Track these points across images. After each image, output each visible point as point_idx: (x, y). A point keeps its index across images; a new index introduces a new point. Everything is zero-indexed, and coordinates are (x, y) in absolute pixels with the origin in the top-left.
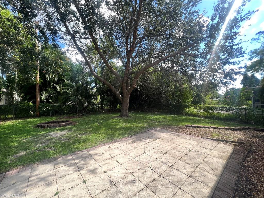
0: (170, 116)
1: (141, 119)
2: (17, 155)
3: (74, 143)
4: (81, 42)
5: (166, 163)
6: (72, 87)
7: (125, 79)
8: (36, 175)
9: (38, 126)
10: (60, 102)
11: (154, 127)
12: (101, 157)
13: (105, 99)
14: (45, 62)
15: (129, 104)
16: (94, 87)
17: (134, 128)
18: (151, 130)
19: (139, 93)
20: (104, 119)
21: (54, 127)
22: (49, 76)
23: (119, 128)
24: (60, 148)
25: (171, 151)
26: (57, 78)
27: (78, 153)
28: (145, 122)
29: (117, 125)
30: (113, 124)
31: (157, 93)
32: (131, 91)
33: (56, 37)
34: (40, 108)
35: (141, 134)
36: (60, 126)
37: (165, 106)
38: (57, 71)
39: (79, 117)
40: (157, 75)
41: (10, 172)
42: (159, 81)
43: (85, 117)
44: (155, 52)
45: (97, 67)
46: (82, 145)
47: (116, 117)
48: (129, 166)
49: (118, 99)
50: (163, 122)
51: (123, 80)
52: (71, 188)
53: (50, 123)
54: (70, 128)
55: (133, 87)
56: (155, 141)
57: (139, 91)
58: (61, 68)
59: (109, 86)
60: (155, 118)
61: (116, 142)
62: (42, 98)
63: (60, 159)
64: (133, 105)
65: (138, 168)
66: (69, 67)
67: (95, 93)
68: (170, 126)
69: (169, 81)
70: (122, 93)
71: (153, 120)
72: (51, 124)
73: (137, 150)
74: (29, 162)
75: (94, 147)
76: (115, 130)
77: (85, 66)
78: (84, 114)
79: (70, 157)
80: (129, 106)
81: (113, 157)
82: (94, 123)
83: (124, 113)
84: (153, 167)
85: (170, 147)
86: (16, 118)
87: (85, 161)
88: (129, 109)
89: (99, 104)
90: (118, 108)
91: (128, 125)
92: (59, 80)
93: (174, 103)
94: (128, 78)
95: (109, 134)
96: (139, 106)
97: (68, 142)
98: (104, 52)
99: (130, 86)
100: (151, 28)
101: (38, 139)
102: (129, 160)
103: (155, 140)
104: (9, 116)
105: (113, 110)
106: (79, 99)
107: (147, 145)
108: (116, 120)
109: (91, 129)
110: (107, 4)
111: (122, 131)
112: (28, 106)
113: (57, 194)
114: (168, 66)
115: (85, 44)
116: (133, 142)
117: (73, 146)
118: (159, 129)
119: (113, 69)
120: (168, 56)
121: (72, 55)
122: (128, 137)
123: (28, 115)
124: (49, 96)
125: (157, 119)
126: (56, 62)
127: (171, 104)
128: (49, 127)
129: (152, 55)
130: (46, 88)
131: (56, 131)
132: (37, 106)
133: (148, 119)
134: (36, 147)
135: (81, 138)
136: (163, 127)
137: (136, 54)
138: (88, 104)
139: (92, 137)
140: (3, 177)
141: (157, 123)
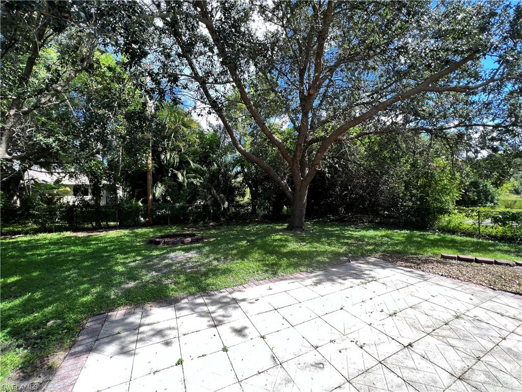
0: (399, 232)
1: (332, 236)
2: (123, 286)
3: (206, 274)
4: (216, 91)
5: (395, 338)
6: (202, 174)
7: (299, 154)
8: (149, 324)
9: (151, 242)
10: (183, 201)
11: (362, 255)
12: (254, 306)
13: (259, 195)
14: (160, 132)
15: (306, 205)
16: (240, 173)
17: (319, 255)
18: (355, 260)
19: (327, 182)
20: (258, 234)
21: (174, 244)
22: (166, 156)
23: (286, 252)
24: (183, 282)
25: (406, 311)
26: (178, 160)
27: (213, 295)
28: (342, 243)
29: (284, 246)
30: (275, 243)
32: (310, 179)
33: (177, 86)
34: (153, 212)
35: (332, 268)
36: (183, 243)
37: (388, 209)
38: (178, 146)
39: (214, 227)
40: (369, 142)
41: (114, 313)
42: (373, 155)
43: (223, 229)
44: (364, 92)
45: (245, 135)
46: (219, 280)
47: (281, 230)
49: (284, 194)
50: (382, 244)
51: (295, 157)
52: (203, 356)
53: (168, 236)
54: (198, 248)
55: (316, 170)
56: (365, 286)
57: (328, 179)
58: (184, 141)
59: (267, 170)
60: (364, 236)
61: (281, 280)
62: (157, 195)
63: (183, 301)
65: (329, 338)
66: (197, 138)
67: (241, 183)
68: (400, 255)
70: (292, 184)
71: (360, 240)
72: (170, 240)
73: (325, 300)
74: (139, 300)
75: (241, 285)
76: (280, 255)
77: (223, 135)
78: (221, 222)
79: (200, 301)
81: (276, 309)
82: (240, 240)
83: (297, 223)
84: (363, 341)
85: (403, 302)
86: (121, 227)
87: (225, 310)
89: (248, 204)
90: (285, 213)
91: (305, 247)
92: (181, 162)
93: (410, 204)
94: (304, 151)
95: (267, 263)
97: (196, 272)
98: (257, 105)
99: (309, 168)
100: (355, 43)
101: (151, 263)
102: (309, 318)
103: (366, 284)
104: (112, 223)
105: (275, 217)
107: (348, 293)
108: (282, 237)
109: (235, 252)
110: (263, 10)
111: (293, 260)
112: (137, 207)
113: (180, 362)
114: (394, 121)
115: (222, 94)
116: (316, 284)
117: (205, 280)
118: (375, 259)
119: (274, 135)
120: (396, 99)
121: (202, 115)
122: (307, 272)
123: (137, 222)
124: (167, 191)
125: (368, 237)
126: (176, 131)
127: (402, 205)
128: (167, 245)
129: (357, 100)
130: (161, 177)
131: (177, 252)
132: (150, 208)
133: (348, 238)
134: (148, 276)
135: (218, 267)
136: (383, 255)
137: (321, 101)
138: (228, 205)
139: (237, 266)
140: (104, 319)
141: (368, 247)
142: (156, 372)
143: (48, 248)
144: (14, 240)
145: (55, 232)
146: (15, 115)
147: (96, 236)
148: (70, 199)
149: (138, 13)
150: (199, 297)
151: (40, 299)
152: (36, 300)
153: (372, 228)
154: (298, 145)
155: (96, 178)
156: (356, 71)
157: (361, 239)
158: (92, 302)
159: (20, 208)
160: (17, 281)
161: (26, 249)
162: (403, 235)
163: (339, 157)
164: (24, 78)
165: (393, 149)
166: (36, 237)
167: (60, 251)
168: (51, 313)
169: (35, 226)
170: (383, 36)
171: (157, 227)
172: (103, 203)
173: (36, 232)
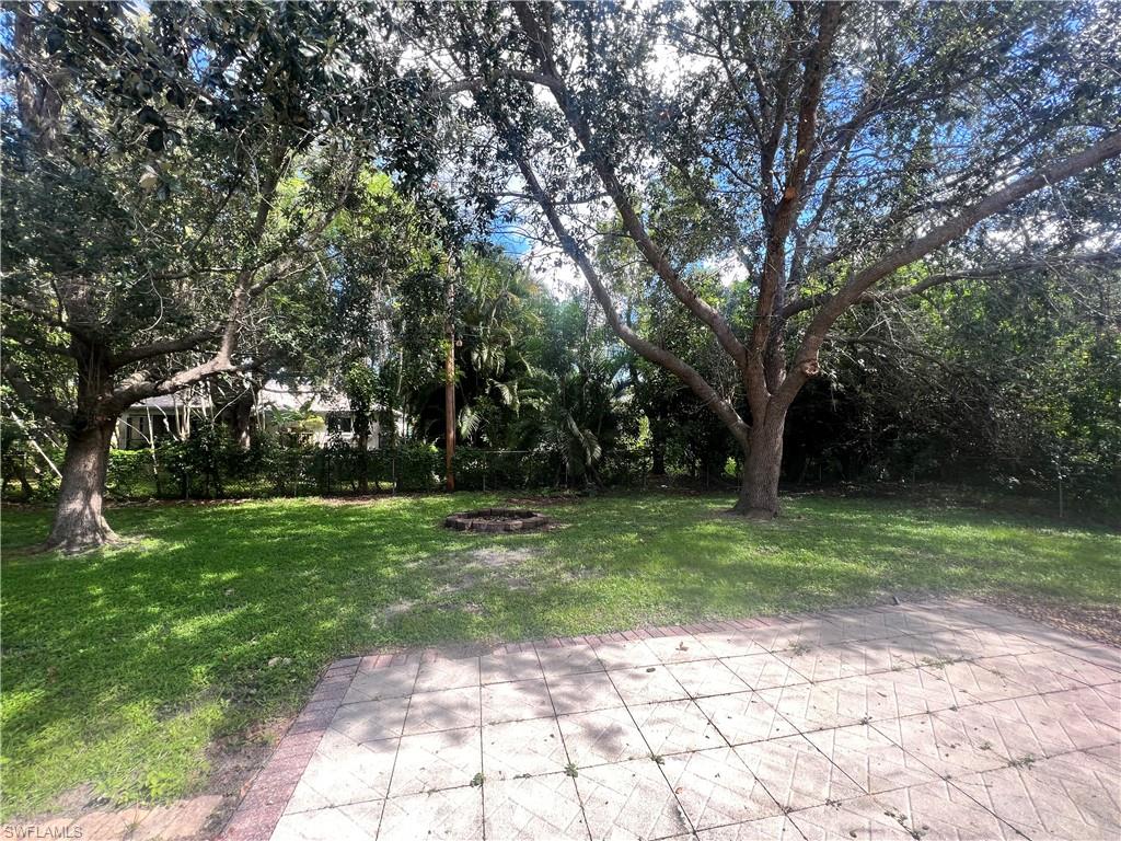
0: (1057, 534)
1: (850, 533)
2: (391, 608)
3: (545, 600)
4: (574, 217)
5: (1021, 828)
6: (549, 388)
7: (762, 340)
8: (429, 691)
9: (449, 524)
10: (511, 444)
11: (933, 589)
12: (642, 683)
13: (669, 432)
14: (470, 313)
15: (780, 458)
16: (628, 384)
17: (810, 578)
18: (913, 601)
19: (834, 402)
20: (665, 520)
21: (491, 530)
22: (480, 356)
23: (728, 567)
24: (500, 611)
25: (1068, 759)
26: (503, 361)
27: (557, 646)
28: (877, 554)
29: (723, 551)
30: (702, 543)
31: (958, 398)
32: (790, 396)
33: (493, 217)
34: (457, 463)
35: (847, 615)
36: (508, 530)
37: (1021, 472)
38: (504, 335)
39: (571, 500)
40: (955, 300)
41: (373, 659)
42: (967, 333)
43: (590, 504)
44: (938, 177)
45: (638, 302)
46: (571, 616)
47: (719, 514)
48: (770, 767)
49: (726, 431)
50: (998, 564)
51: (752, 344)
52: (524, 776)
53: (479, 514)
54: (536, 542)
55: (803, 373)
56: (937, 672)
57: (838, 395)
58: (514, 322)
59: (684, 378)
60: (944, 540)
61: (711, 630)
62: (463, 431)
63: (498, 652)
64: (808, 460)
65: (825, 793)
66: (540, 316)
67: (631, 407)
68: (1055, 599)
69: (1047, 325)
70: (745, 407)
71: (929, 550)
72: (483, 521)
73: (820, 695)
74: (417, 640)
75: (617, 631)
76: (713, 572)
77: (593, 306)
78: (587, 490)
79: (529, 655)
80: (782, 467)
81: (692, 699)
82: (625, 531)
83: (758, 497)
84: (920, 821)
85: (1057, 731)
86: (401, 491)
87: (579, 683)
88: (781, 479)
89: (646, 452)
90: (732, 473)
91: (777, 558)
92: (508, 366)
93: (1094, 458)
94: (774, 333)
95: (681, 586)
96: (841, 469)
97: (527, 595)
99: (787, 368)
100: (909, 59)
101: (445, 566)
102: (775, 734)
103: (940, 666)
104: (385, 485)
105: (708, 481)
106: (570, 432)
107: (887, 683)
108: (719, 528)
109: (609, 556)
110: (677, 31)
111: (742, 585)
112: (427, 455)
113: (479, 781)
114: (1034, 238)
115: (585, 222)
116: (799, 650)
117: (544, 612)
118: (972, 602)
119: (700, 300)
120: (1034, 183)
121: (545, 270)
122: (776, 617)
123: (427, 484)
124: (481, 424)
125: (954, 543)
126: (501, 304)
127: (1064, 461)
128: (477, 531)
129: (917, 199)
130: (472, 397)
131: (495, 547)
132: (449, 457)
133: (897, 542)
134: (437, 593)
135: (572, 587)
136: (999, 595)
137: (818, 212)
138: (602, 452)
139: (612, 588)
140: (355, 668)
141: (953, 570)
142: (434, 791)
143: (283, 524)
144: (238, 508)
145: (297, 496)
146: (240, 296)
147: (358, 507)
148: (321, 438)
149: (420, 92)
150: (528, 648)
151: (264, 615)
152: (256, 616)
153: (968, 519)
154: (759, 317)
155: (361, 399)
156: (914, 126)
157: (934, 546)
158: (339, 632)
159: (249, 453)
160: (234, 579)
161: (253, 524)
162: (1066, 544)
163: (870, 341)
164: (254, 235)
165: (1032, 314)
166: (268, 504)
167: (300, 531)
168: (275, 643)
169: (269, 485)
170: (985, 32)
171: (462, 494)
172: (372, 445)
173: (270, 494)
